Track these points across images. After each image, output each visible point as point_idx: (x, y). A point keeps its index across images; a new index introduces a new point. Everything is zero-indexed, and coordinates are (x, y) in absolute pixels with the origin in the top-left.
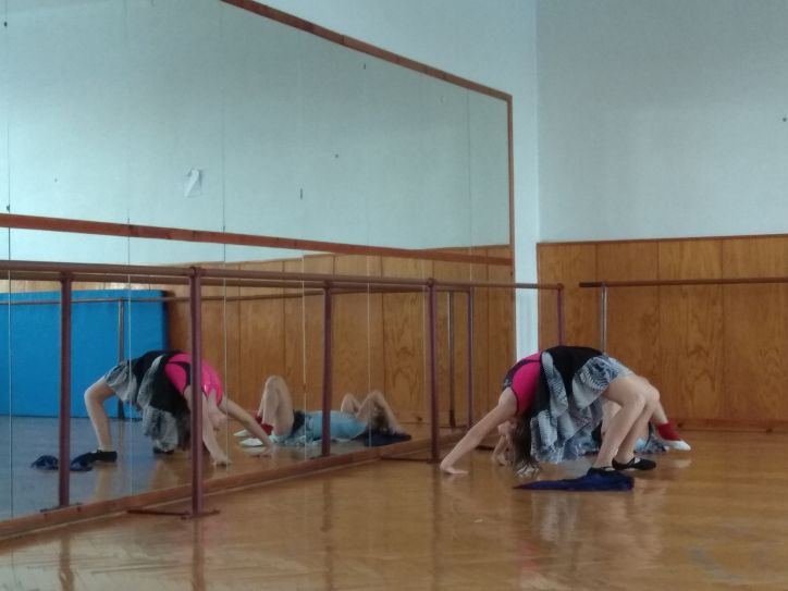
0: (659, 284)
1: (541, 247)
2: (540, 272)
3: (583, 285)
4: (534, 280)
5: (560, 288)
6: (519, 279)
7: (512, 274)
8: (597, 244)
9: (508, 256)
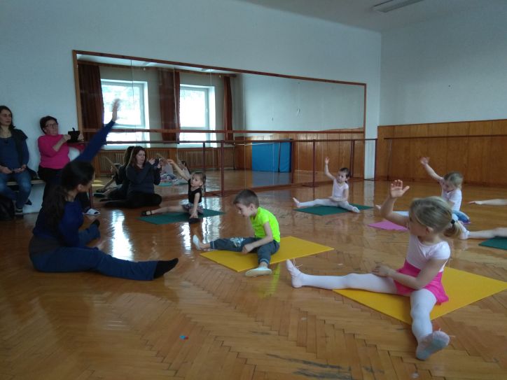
0: (410, 138)
1: (379, 127)
3: (385, 139)
6: (366, 138)
7: (364, 136)
8: (394, 126)
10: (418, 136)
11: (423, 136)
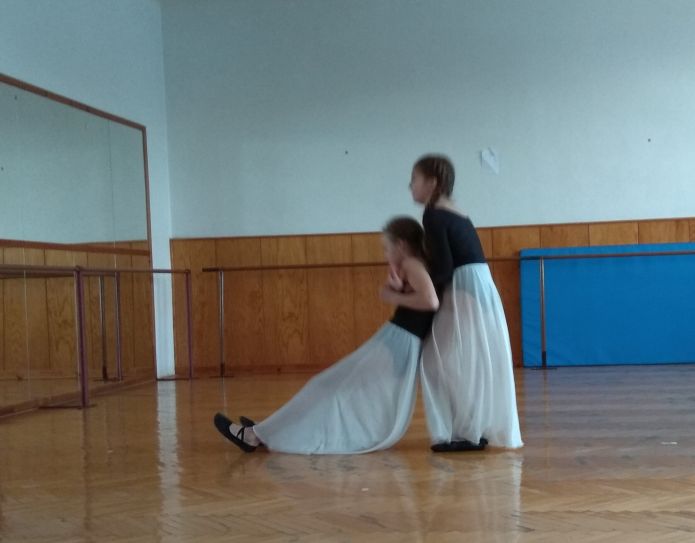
0: (262, 268)
1: (173, 242)
2: (173, 260)
3: (204, 270)
4: (168, 266)
5: (187, 273)
6: (155, 266)
7: (151, 261)
8: (216, 240)
9: (146, 249)
10: (280, 264)
11: (294, 262)
